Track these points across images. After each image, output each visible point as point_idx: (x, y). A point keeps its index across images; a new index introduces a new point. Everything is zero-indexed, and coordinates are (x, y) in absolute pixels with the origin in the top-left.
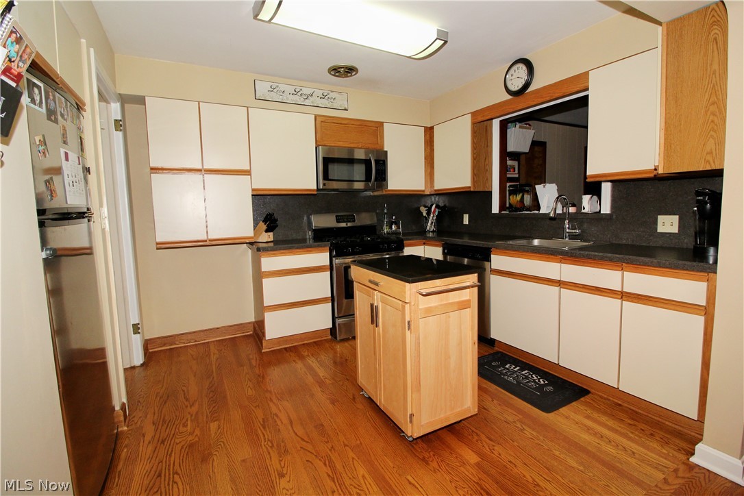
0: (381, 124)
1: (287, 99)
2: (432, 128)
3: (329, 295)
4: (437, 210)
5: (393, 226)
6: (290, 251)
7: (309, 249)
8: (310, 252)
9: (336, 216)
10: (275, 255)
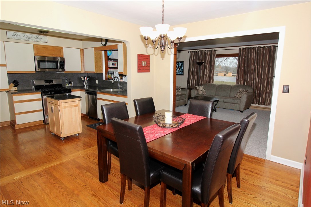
0: (62, 48)
1: (21, 38)
2: (83, 49)
3: (42, 109)
4: (87, 78)
5: (70, 84)
6: (25, 94)
7: (33, 93)
8: (33, 94)
9: (45, 81)
10: (19, 95)
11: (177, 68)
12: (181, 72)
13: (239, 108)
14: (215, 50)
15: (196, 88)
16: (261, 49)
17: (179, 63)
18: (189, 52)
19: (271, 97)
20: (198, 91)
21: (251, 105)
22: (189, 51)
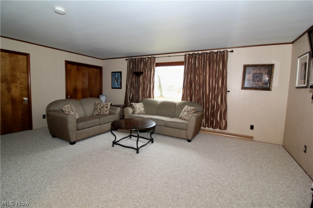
11: (115, 80)
12: (119, 85)
13: (186, 136)
14: (155, 58)
15: (131, 106)
16: (214, 55)
17: (117, 73)
18: (126, 60)
19: (226, 119)
20: (134, 109)
21: (200, 128)
22: (127, 58)
